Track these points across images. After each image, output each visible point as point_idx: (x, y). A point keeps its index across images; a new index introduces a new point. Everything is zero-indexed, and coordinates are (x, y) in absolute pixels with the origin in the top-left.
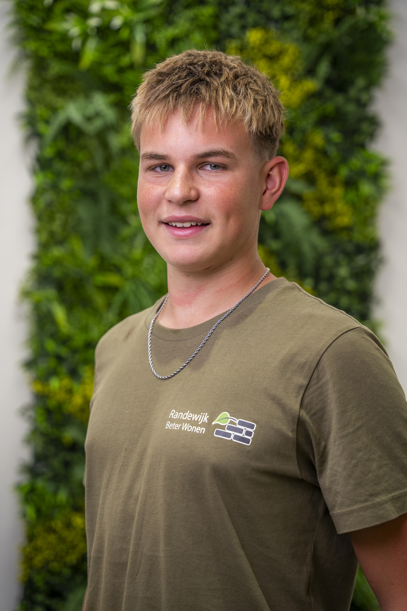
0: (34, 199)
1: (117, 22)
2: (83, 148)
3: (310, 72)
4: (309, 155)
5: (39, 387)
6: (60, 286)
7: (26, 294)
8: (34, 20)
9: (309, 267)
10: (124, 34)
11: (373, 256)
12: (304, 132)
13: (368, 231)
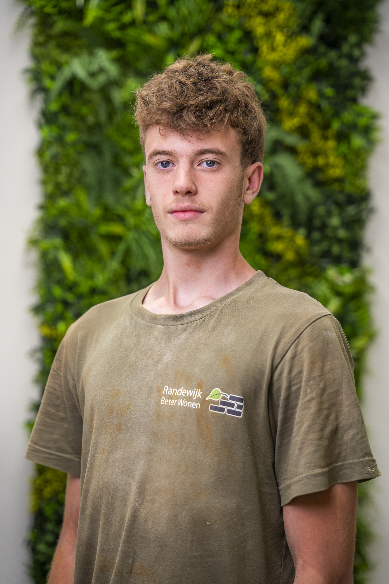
0: (40, 152)
2: (87, 102)
3: (305, 28)
4: (303, 109)
5: (46, 331)
6: (66, 236)
7: (33, 243)
9: (302, 217)
11: (364, 206)
12: (298, 86)
13: (359, 182)
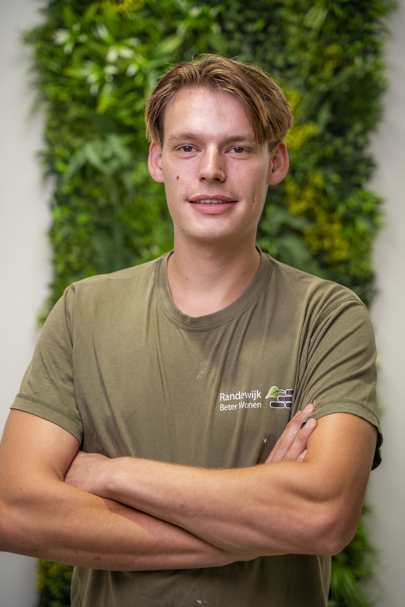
0: (52, 233)
1: (132, 69)
2: (99, 185)
3: (312, 117)
7: (43, 321)
8: (54, 66)
11: (368, 287)
12: (305, 172)
13: (364, 265)
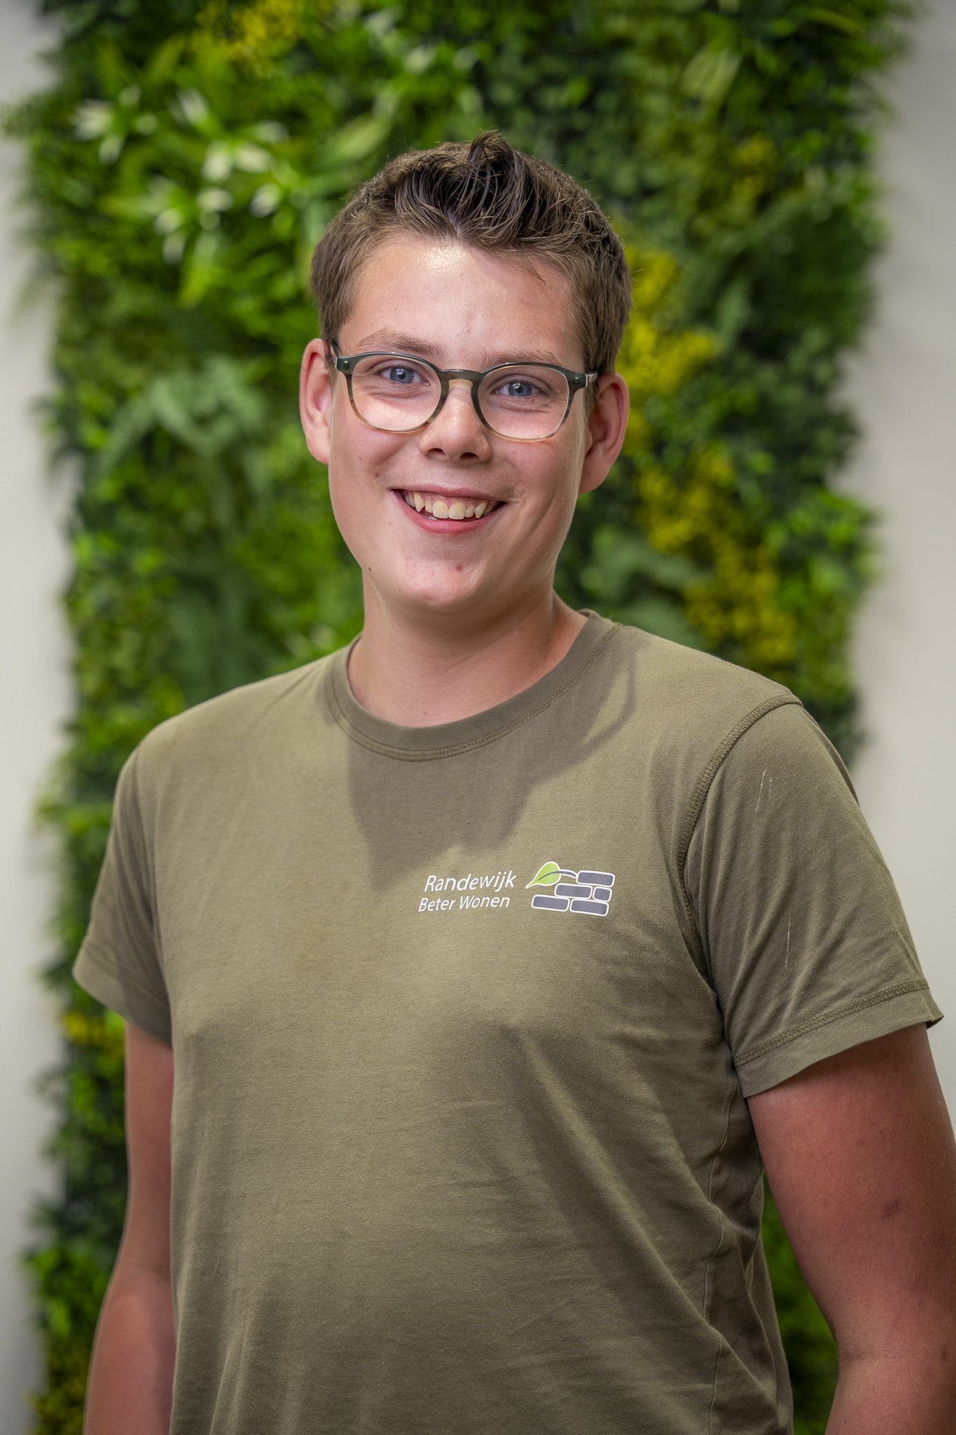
0: (71, 597)
1: (267, 199)
2: (186, 479)
3: (705, 315)
4: (698, 500)
5: (78, 1028)
7: (50, 812)
8: (76, 189)
10: (283, 226)
11: (842, 728)
12: (687, 448)
13: (831, 672)
